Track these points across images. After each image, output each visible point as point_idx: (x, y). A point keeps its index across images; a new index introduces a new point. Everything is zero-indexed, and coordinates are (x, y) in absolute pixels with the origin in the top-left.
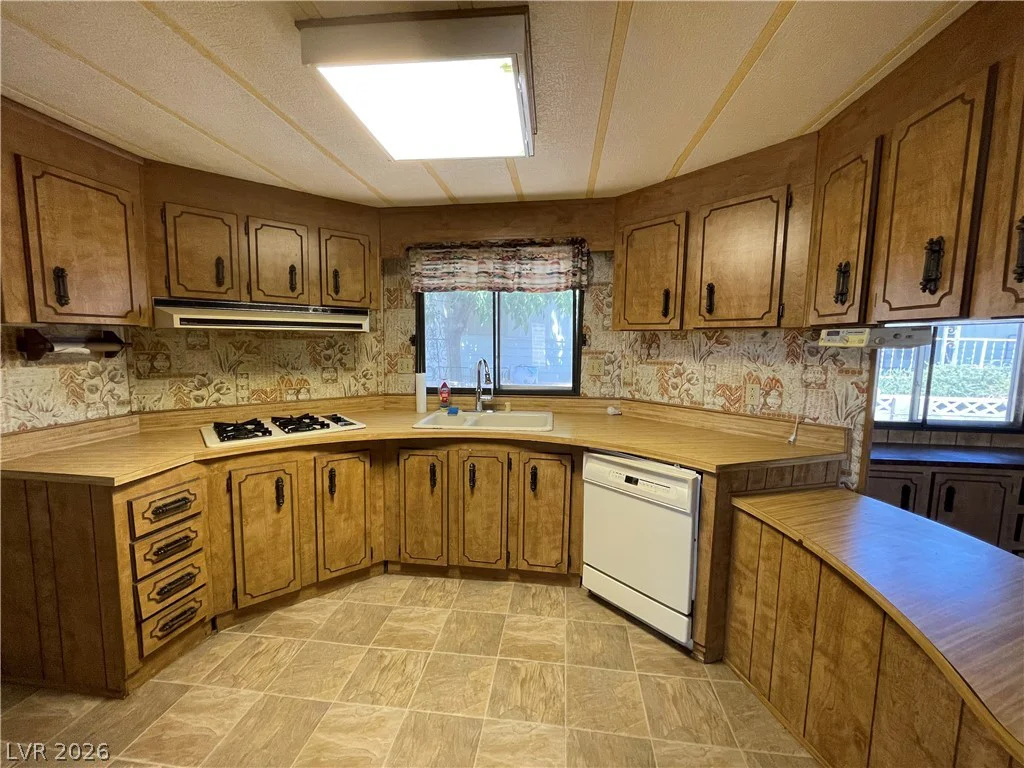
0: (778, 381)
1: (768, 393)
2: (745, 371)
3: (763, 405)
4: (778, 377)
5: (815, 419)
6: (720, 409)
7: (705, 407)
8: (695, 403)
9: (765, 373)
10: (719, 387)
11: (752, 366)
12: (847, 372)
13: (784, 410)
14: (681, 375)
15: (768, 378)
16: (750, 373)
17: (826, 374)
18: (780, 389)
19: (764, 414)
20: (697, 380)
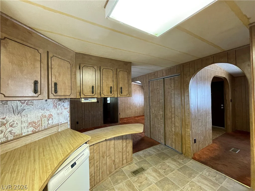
0: (51, 115)
1: (49, 120)
2: (40, 114)
3: (48, 124)
4: (51, 114)
5: (61, 123)
6: (31, 132)
7: (24, 135)
8: (17, 136)
9: (47, 113)
10: (29, 123)
11: (43, 112)
12: (66, 109)
13: (54, 123)
14: (4, 124)
15: (49, 115)
16: (43, 114)
17: (62, 110)
18: (52, 117)
19: (48, 127)
20: (17, 124)
